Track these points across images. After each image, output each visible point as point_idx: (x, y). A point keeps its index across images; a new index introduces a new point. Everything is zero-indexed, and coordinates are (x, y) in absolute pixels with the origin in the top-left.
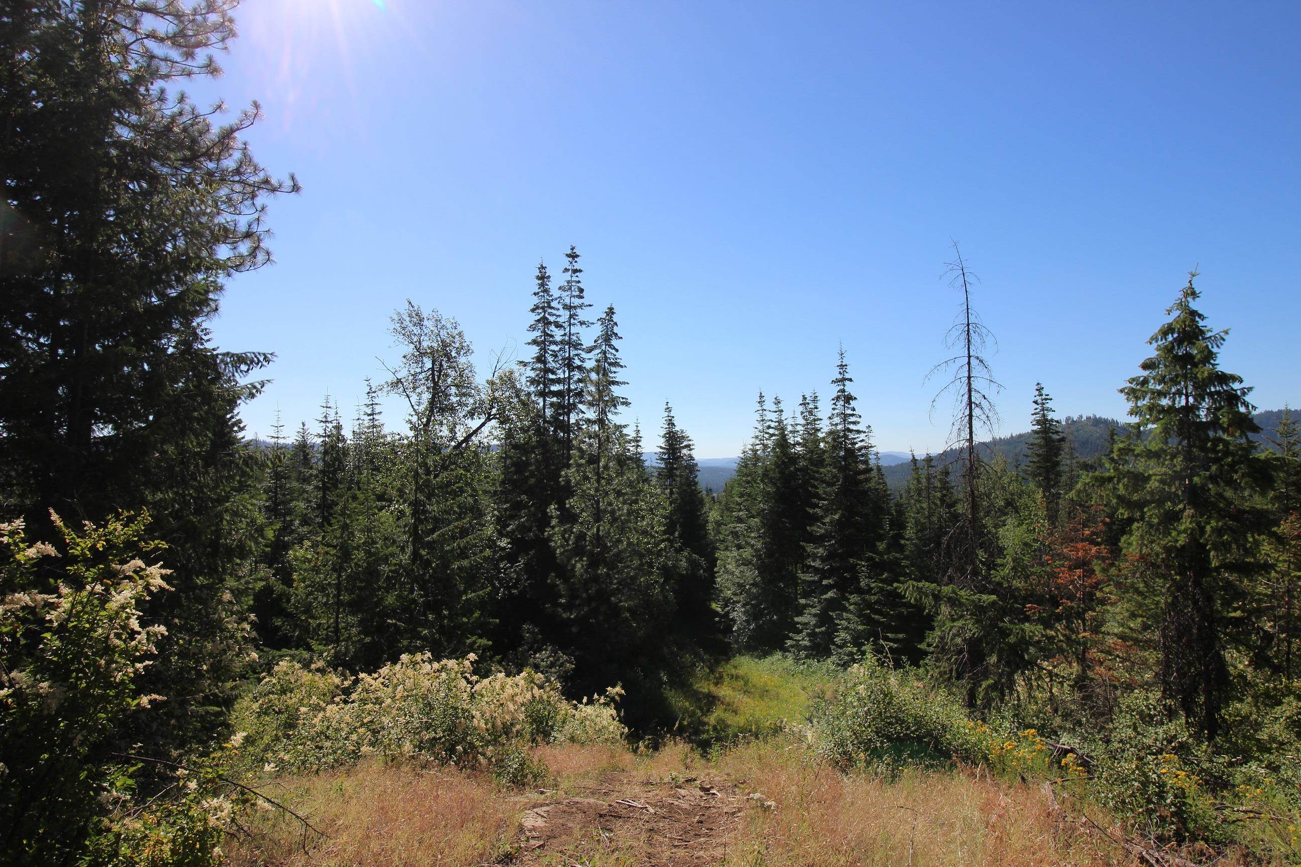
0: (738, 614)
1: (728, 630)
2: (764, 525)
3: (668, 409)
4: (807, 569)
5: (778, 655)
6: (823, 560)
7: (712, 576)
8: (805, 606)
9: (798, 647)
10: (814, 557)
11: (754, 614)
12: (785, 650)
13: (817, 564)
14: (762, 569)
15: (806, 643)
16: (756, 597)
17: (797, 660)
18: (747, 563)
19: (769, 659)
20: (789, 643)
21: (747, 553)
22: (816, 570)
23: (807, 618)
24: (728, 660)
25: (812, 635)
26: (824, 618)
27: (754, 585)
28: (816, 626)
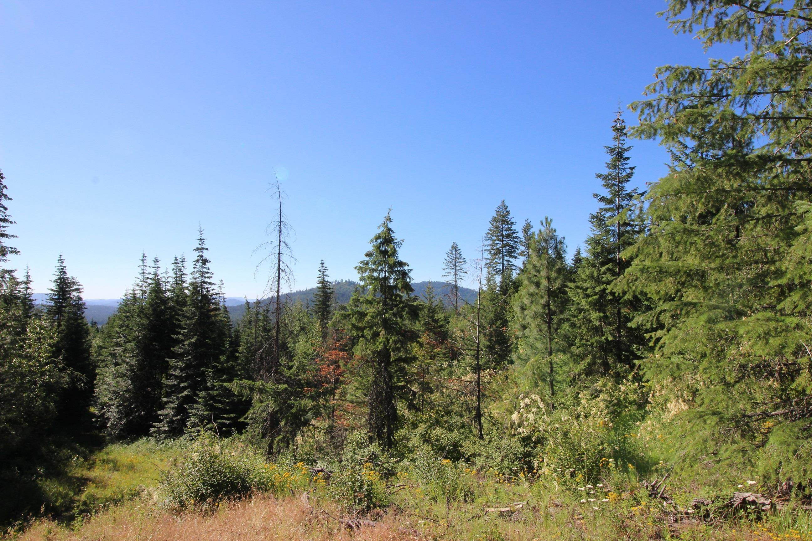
0: (112, 414)
1: (103, 426)
2: (137, 347)
3: (61, 261)
4: (169, 377)
5: (144, 439)
6: (182, 369)
7: (91, 387)
8: (166, 403)
9: (159, 432)
10: (175, 368)
11: (125, 412)
12: (148, 435)
13: (177, 373)
14: (134, 379)
15: (166, 428)
16: (127, 400)
17: (158, 441)
18: (122, 376)
19: (136, 444)
20: (152, 430)
21: (123, 368)
22: (176, 377)
23: (168, 411)
24: (100, 450)
25: (171, 422)
26: (180, 410)
27: (128, 391)
28: (174, 416)
